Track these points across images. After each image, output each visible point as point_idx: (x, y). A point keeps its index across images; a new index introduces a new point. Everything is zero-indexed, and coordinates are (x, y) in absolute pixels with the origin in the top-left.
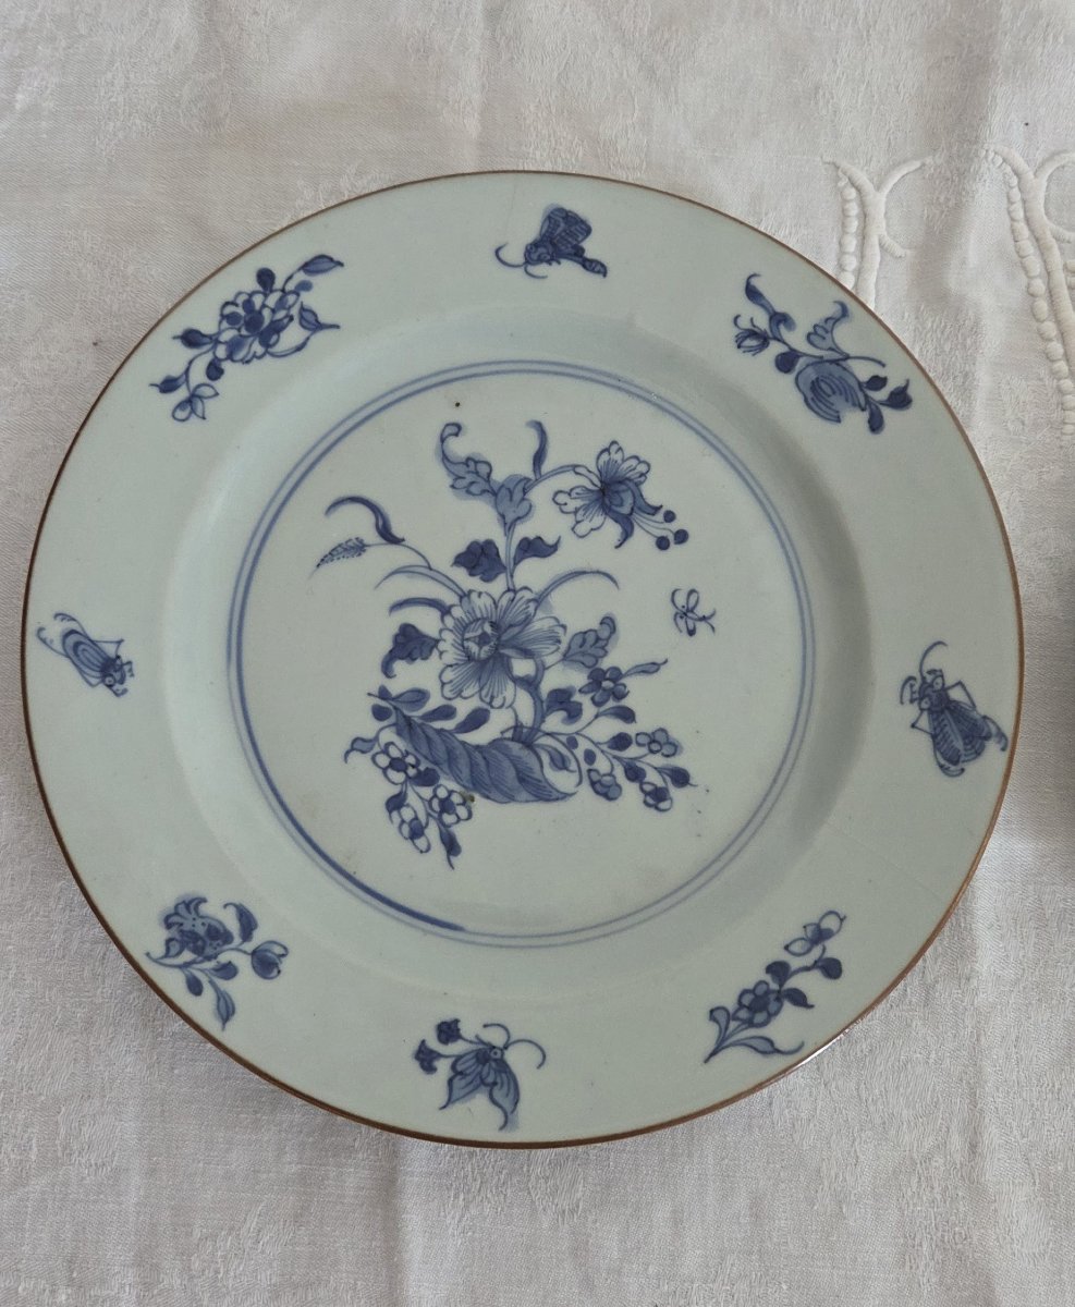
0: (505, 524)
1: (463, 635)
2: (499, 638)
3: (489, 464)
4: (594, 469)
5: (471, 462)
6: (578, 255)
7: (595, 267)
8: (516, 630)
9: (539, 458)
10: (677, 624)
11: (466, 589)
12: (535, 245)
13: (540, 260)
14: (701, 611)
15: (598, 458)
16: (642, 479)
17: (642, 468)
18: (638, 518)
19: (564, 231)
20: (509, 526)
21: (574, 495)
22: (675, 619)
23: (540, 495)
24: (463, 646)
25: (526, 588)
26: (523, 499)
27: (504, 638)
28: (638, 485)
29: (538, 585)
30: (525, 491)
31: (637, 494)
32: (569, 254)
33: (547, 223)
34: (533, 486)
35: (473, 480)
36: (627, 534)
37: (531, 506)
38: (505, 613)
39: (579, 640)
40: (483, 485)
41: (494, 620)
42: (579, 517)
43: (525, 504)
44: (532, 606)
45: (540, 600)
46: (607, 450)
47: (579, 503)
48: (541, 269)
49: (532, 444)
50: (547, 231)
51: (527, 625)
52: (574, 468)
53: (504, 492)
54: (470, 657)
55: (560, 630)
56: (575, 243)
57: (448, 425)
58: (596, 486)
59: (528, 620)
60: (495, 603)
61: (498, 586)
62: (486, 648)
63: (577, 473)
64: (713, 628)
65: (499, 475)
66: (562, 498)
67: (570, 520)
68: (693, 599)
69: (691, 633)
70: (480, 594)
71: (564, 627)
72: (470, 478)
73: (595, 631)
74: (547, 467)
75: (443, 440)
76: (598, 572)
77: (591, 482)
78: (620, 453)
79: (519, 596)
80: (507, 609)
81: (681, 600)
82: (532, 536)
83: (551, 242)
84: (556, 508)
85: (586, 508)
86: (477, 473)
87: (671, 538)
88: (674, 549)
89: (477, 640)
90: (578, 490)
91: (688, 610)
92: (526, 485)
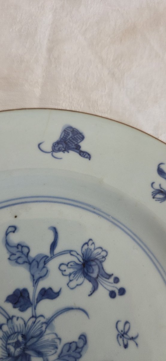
0: (34, 280)
1: (7, 341)
2: (25, 344)
3: (28, 248)
4: (80, 252)
5: (20, 246)
6: (77, 149)
7: (86, 155)
8: (35, 339)
9: (54, 245)
10: (118, 341)
11: (11, 315)
12: (58, 143)
13: (59, 150)
14: (131, 334)
15: (82, 247)
16: (103, 259)
17: (104, 254)
18: (101, 280)
19: (71, 137)
20: (36, 281)
21: (69, 266)
22: (117, 338)
23: (53, 265)
24: (6, 348)
25: (42, 316)
26: (44, 267)
27: (29, 344)
28: (101, 262)
29: (48, 314)
30: (45, 263)
31: (101, 267)
32: (73, 148)
33: (63, 133)
34: (49, 260)
35: (20, 256)
36: (95, 289)
37: (47, 271)
38: (30, 329)
39: (67, 348)
40: (24, 259)
41: (24, 333)
42: (71, 278)
43: (45, 270)
44: (44, 326)
45: (49, 323)
46: (87, 243)
47: (71, 270)
48: (60, 154)
49: (50, 238)
50: (63, 137)
51: (41, 337)
52: (70, 252)
53: (35, 263)
54: (9, 355)
55: (57, 341)
56: (76, 143)
57: (10, 227)
58: (80, 261)
59: (41, 334)
60: (25, 323)
61: (27, 314)
62: (18, 350)
63: (72, 255)
64: (137, 344)
65: (33, 254)
66: (63, 267)
67: (67, 279)
68: (127, 326)
69: (126, 346)
70: (18, 318)
71: (60, 339)
72: (18, 254)
73: (76, 343)
74: (57, 250)
75: (7, 234)
76: (79, 309)
77: (78, 259)
78: (93, 245)
79: (38, 320)
80: (31, 327)
81: (121, 326)
82: (47, 287)
83: (65, 142)
84: (60, 273)
85: (75, 273)
86: (22, 252)
87: (117, 292)
88: (118, 298)
89: (14, 345)
90: (72, 264)
91: (124, 333)
92: (46, 259)
